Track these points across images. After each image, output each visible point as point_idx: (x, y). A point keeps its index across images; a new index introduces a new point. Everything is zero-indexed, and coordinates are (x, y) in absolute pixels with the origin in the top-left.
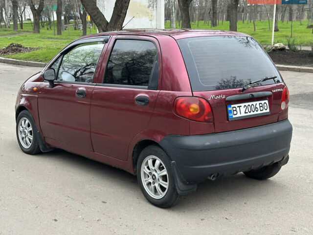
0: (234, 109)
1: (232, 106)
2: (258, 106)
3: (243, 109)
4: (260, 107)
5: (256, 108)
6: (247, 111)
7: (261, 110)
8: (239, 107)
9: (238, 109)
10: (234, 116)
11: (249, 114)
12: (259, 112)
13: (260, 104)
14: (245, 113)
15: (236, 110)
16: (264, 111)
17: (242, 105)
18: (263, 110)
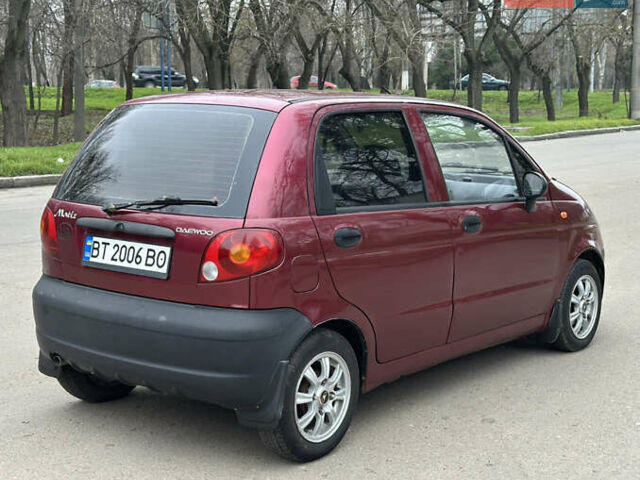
0: (96, 246)
1: (95, 239)
2: (143, 253)
3: (110, 251)
4: (148, 257)
5: (138, 256)
6: (117, 257)
7: (146, 265)
8: (106, 244)
9: (102, 247)
10: (92, 259)
11: (118, 263)
12: (142, 266)
13: (149, 250)
14: (113, 259)
15: (97, 249)
16: (154, 268)
17: (113, 242)
18: (151, 265)
